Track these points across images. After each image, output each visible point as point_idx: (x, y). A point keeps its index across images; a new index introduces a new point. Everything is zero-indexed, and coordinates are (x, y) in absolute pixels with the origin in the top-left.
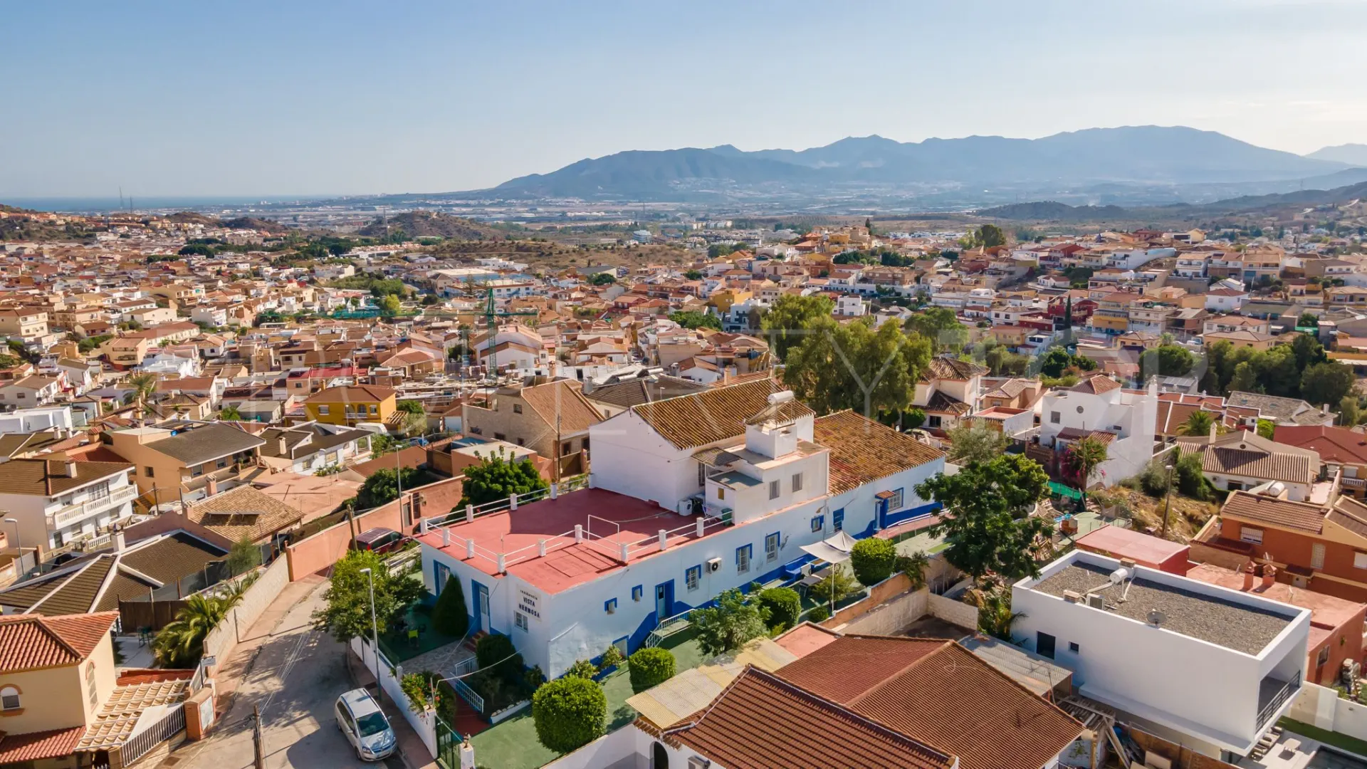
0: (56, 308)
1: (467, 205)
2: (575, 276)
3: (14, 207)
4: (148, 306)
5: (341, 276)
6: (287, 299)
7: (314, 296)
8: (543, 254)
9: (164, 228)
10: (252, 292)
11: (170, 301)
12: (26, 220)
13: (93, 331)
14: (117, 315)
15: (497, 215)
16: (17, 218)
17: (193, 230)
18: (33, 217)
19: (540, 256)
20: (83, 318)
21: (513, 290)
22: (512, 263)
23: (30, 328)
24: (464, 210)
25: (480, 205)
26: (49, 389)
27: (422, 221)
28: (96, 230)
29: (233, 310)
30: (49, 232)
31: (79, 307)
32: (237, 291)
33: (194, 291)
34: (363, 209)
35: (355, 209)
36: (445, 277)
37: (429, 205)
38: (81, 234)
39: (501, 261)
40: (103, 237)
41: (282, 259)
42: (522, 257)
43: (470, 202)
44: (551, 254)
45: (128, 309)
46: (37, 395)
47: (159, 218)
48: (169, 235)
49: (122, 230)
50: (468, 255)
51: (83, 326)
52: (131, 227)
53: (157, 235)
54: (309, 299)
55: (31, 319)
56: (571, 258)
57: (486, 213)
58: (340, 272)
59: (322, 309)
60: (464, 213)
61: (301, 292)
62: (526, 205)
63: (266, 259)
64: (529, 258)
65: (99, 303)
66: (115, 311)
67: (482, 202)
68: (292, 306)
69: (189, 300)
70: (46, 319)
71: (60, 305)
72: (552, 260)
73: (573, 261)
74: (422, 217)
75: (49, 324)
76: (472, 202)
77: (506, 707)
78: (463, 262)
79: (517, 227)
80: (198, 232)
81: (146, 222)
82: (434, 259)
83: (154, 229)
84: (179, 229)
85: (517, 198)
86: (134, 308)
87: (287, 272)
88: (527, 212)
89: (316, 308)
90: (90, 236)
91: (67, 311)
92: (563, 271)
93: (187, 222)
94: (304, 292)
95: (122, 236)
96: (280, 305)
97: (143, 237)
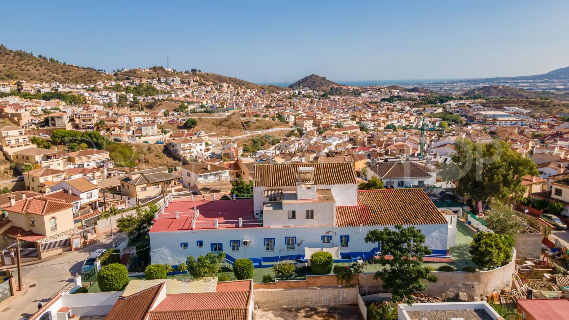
0: (317, 118)
1: (528, 83)
2: (555, 117)
3: (339, 84)
4: (347, 119)
5: (435, 112)
6: (402, 120)
7: (415, 119)
8: (544, 106)
9: (384, 91)
10: (390, 117)
11: (356, 118)
12: (341, 88)
13: (325, 127)
14: (336, 122)
15: (541, 86)
16: (339, 88)
17: (394, 92)
18: (344, 87)
19: (541, 107)
20: (324, 123)
21: (514, 122)
22: (523, 110)
23: (307, 125)
24: (525, 85)
25: (535, 82)
26: (295, 145)
27: (493, 90)
28: (362, 92)
29: (376, 123)
30: (348, 93)
31: (324, 118)
32: (384, 116)
33: (366, 115)
34: (474, 84)
35: (470, 84)
36: (481, 115)
37: (508, 83)
38: (356, 93)
39: (517, 108)
40: (363, 95)
41: (415, 104)
42: (531, 107)
43: (529, 81)
44: (548, 106)
45: (340, 120)
46: (290, 147)
47: (384, 88)
48: (385, 94)
49: (370, 92)
50: (501, 105)
51: (322, 125)
52: (373, 91)
53: (382, 94)
54: (412, 121)
55: (308, 121)
56: (560, 108)
57: (537, 86)
58: (436, 111)
59: (417, 125)
60: (524, 86)
61: (409, 118)
62: (561, 82)
63: (409, 104)
64: (535, 108)
65: (332, 117)
66: (336, 121)
67: (536, 81)
68: (403, 123)
69: (364, 118)
70: (312, 122)
71: (318, 117)
72: (548, 109)
73: (561, 110)
74: (494, 88)
75: (313, 124)
76: (531, 81)
77: (135, 272)
78: (497, 108)
79: (548, 93)
80: (396, 93)
81: (379, 89)
82: (481, 107)
83: (381, 92)
84: (390, 92)
85: (556, 79)
86: (342, 120)
87: (415, 109)
88: (561, 85)
89: (415, 125)
90: (359, 94)
91: (320, 120)
92: (548, 114)
93: (394, 89)
94: (411, 118)
95: (370, 94)
96: (398, 122)
97: (377, 95)
